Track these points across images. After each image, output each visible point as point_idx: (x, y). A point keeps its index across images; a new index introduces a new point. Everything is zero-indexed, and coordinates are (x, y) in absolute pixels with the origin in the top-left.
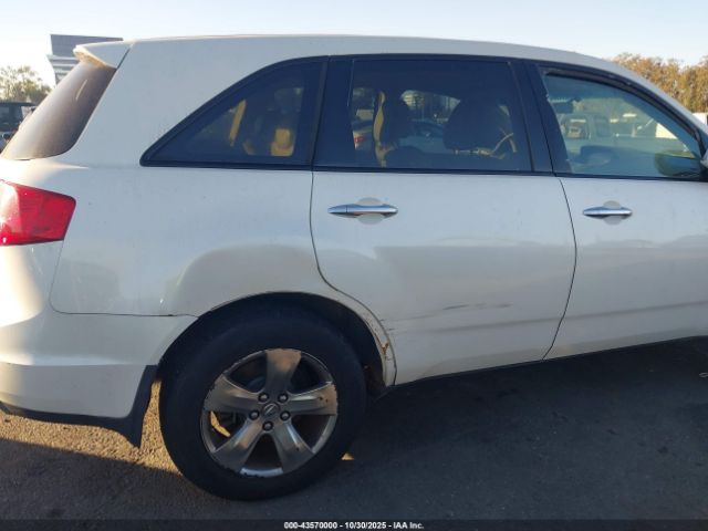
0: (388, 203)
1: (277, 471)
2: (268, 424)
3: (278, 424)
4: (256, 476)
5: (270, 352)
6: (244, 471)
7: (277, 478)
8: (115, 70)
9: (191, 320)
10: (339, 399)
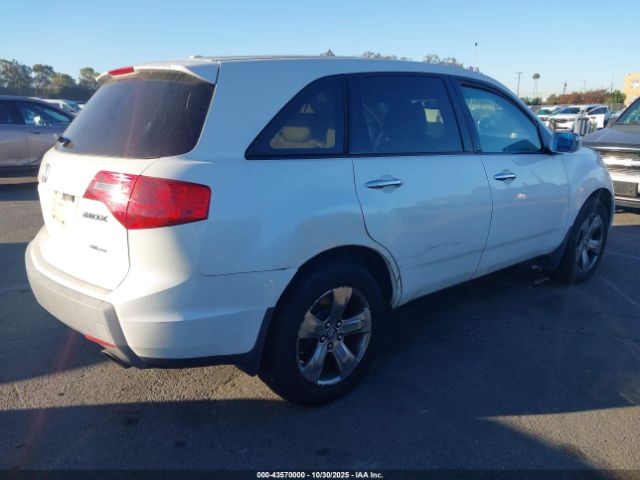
0: (396, 177)
1: (337, 380)
2: (330, 346)
3: (336, 343)
4: (326, 385)
5: (335, 290)
6: (320, 382)
7: (338, 384)
8: (214, 86)
9: (293, 272)
10: (372, 321)
